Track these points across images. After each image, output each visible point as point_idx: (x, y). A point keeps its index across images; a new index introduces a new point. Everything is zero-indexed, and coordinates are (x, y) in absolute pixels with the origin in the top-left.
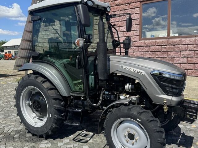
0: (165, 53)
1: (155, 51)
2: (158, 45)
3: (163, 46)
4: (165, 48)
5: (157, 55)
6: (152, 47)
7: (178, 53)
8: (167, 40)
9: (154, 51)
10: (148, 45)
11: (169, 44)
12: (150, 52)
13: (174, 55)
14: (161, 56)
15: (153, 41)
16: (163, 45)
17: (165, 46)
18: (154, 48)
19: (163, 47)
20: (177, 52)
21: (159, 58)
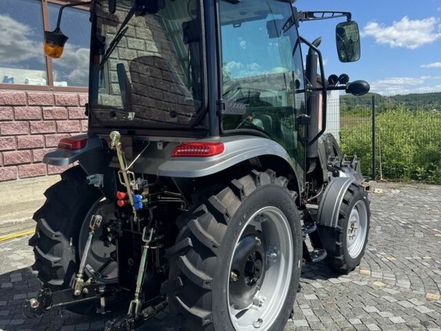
0: (52, 124)
1: (29, 118)
2: (34, 103)
3: (44, 106)
4: (51, 111)
5: (36, 128)
6: (20, 108)
7: (75, 124)
8: (51, 94)
9: (25, 118)
10: (9, 103)
11: (57, 104)
12: (14, 122)
13: (70, 127)
14: (44, 132)
15: (20, 92)
16: (43, 104)
17: (50, 108)
18: (24, 112)
19: (44, 108)
20: (75, 121)
21: (39, 136)
